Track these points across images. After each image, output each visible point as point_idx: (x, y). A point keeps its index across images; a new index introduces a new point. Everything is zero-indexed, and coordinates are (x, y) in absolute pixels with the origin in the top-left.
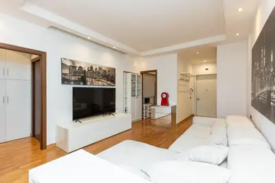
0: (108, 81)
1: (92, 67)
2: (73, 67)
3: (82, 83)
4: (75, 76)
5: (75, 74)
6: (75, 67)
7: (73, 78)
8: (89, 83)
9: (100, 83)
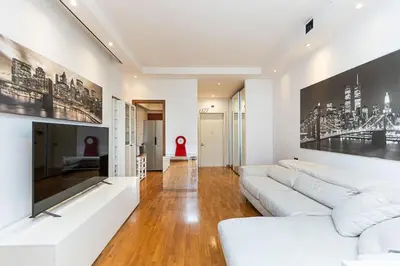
0: (91, 111)
1: (63, 76)
2: (22, 64)
3: (43, 113)
4: (29, 91)
5: (28, 85)
6: (27, 67)
7: (23, 97)
8: (58, 114)
9: (79, 115)
